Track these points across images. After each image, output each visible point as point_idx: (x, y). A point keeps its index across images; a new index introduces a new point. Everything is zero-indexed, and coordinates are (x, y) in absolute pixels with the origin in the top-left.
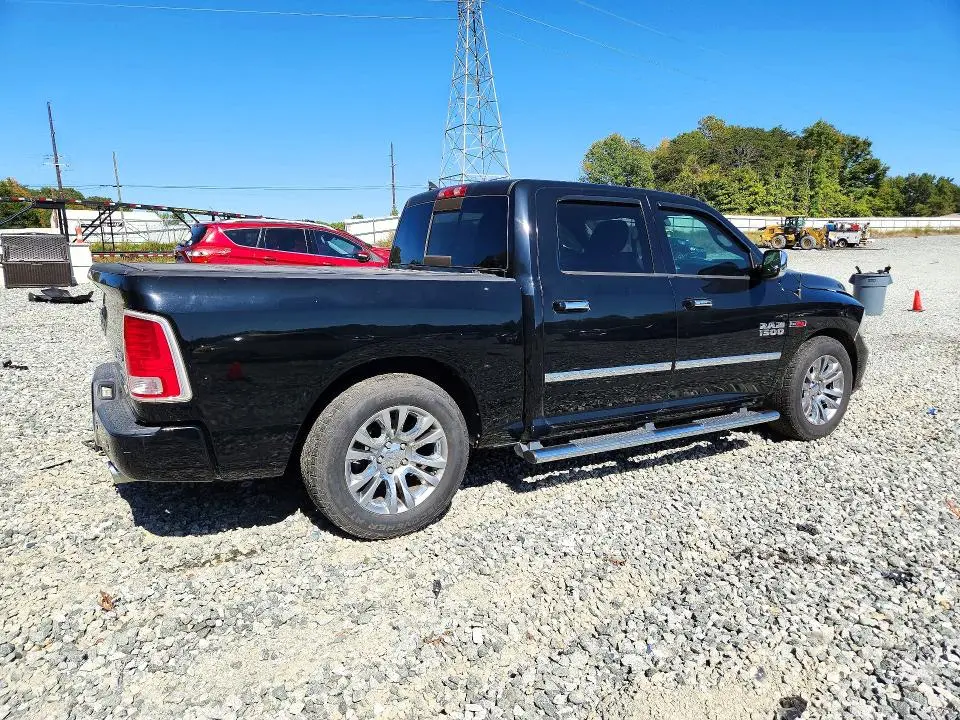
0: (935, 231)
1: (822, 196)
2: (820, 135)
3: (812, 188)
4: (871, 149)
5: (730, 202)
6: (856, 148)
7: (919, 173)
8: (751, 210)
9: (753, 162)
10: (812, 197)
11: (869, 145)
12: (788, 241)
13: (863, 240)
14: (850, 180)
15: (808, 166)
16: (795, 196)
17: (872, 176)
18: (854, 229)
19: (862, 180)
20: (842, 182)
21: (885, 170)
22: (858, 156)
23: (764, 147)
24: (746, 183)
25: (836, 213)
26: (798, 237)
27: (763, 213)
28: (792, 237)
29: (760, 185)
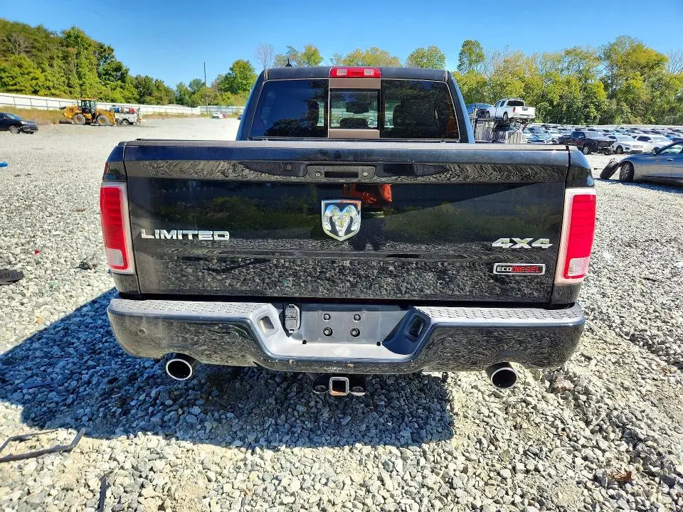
0: (171, 115)
1: (88, 85)
2: (77, 37)
3: (80, 78)
4: (114, 54)
5: (15, 84)
6: (103, 52)
7: (143, 75)
8: (35, 92)
9: (27, 52)
10: (81, 85)
11: (112, 50)
12: (87, 119)
13: (139, 120)
14: (105, 75)
15: (73, 61)
16: (68, 83)
17: (119, 74)
18: (132, 112)
19: (113, 76)
20: (99, 76)
21: (127, 71)
22: (106, 58)
23: (34, 40)
24: (26, 68)
25: (101, 99)
26: (94, 116)
27: (46, 95)
28: (89, 116)
29: (39, 71)
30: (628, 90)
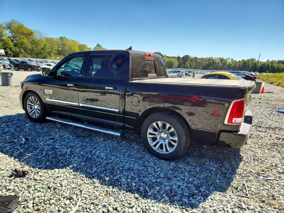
30: (22, 44)
